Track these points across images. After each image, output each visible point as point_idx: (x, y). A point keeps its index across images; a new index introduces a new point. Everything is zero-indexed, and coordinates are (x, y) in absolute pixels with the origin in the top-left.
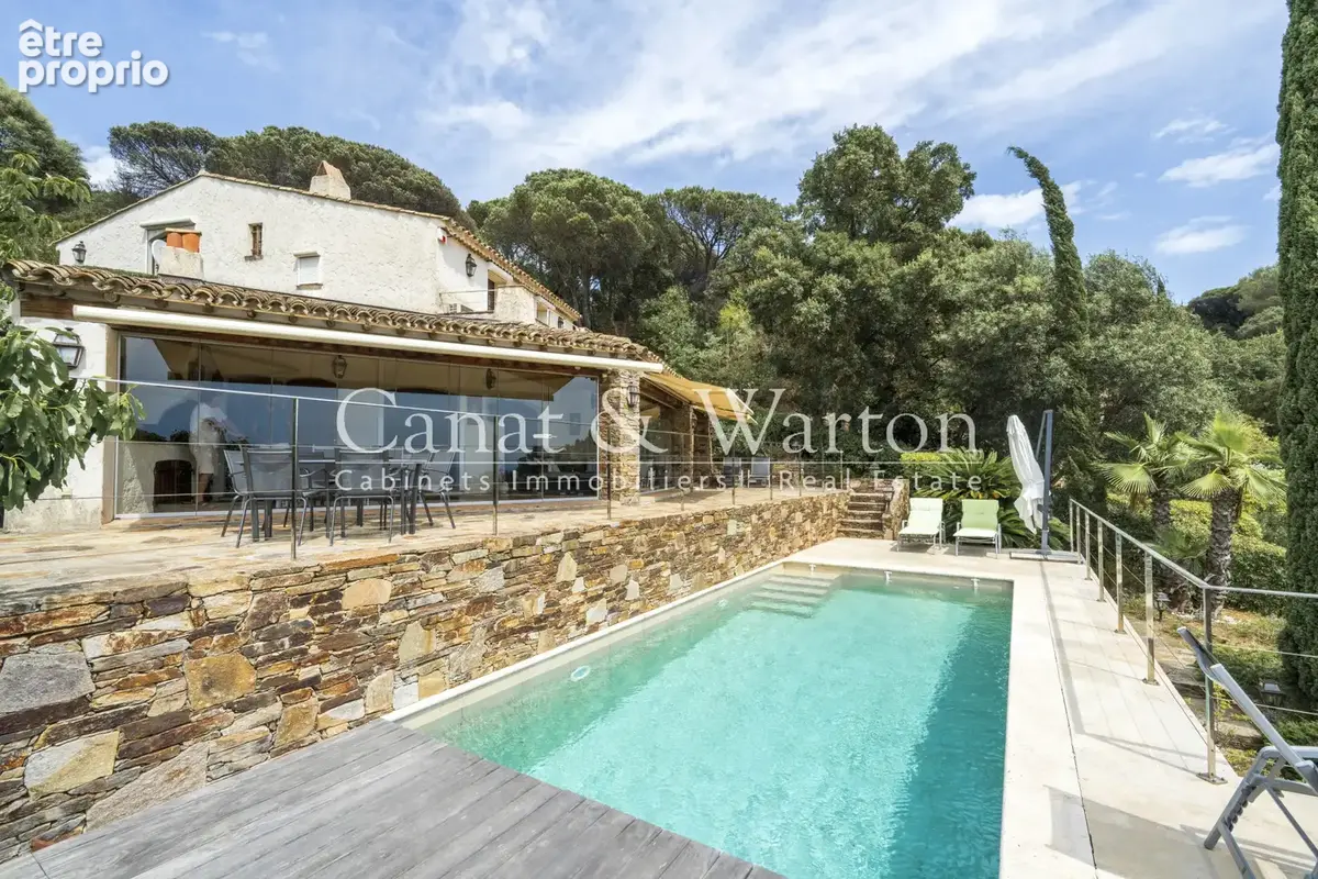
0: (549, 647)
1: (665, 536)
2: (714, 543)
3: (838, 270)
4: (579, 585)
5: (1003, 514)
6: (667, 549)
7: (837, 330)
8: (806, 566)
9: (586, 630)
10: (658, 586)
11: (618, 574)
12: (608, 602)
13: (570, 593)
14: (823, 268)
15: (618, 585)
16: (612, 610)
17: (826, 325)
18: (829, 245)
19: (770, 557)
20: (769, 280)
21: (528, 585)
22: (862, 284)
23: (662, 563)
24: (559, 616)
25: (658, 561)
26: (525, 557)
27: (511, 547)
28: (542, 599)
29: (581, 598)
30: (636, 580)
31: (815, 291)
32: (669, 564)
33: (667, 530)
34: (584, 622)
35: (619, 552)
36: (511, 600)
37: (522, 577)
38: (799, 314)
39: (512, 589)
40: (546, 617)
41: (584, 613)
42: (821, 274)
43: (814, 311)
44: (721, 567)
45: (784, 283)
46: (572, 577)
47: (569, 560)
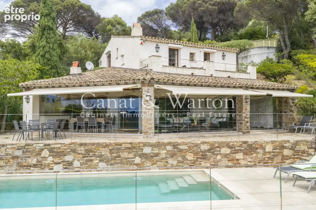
0: (38, 172)
4: (50, 159)
6: (96, 153)
10: (91, 165)
11: (68, 158)
12: (64, 165)
13: (47, 160)
15: (68, 161)
16: (65, 168)
21: (30, 156)
23: (94, 158)
24: (42, 166)
25: (91, 157)
26: (29, 149)
27: (24, 146)
28: (36, 160)
29: (51, 162)
30: (78, 161)
33: (97, 147)
34: (52, 169)
35: (69, 152)
36: (25, 158)
40: (37, 165)
41: (53, 166)
46: (47, 156)
47: (46, 151)
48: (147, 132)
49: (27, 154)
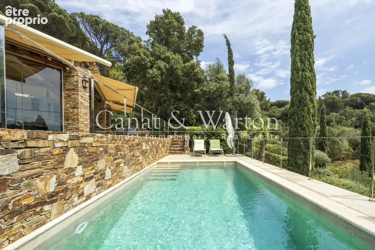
0: (60, 214)
1: (122, 146)
2: (139, 152)
3: (164, 60)
4: (79, 171)
5: (221, 144)
6: (122, 153)
7: (163, 83)
8: (167, 163)
9: (84, 199)
10: (119, 171)
11: (101, 164)
12: (96, 181)
13: (74, 175)
14: (159, 58)
15: (101, 171)
16: (98, 186)
17: (159, 79)
18: (160, 50)
19: (154, 160)
20: (137, 57)
21: (42, 170)
22: (172, 67)
23: (120, 160)
24: (67, 192)
25: (119, 158)
26: (39, 148)
27: (26, 138)
28: (54, 180)
29: (81, 179)
30: (110, 168)
31: (155, 66)
32: (123, 161)
33: (122, 143)
34: (82, 194)
35: (101, 152)
36: (26, 182)
37: (36, 164)
38: (149, 73)
39: (26, 173)
40: (57, 193)
41: (83, 188)
42: (158, 60)
43: (155, 73)
44: (141, 163)
45: (143, 60)
46: (75, 165)
47: (72, 153)
48: (84, 130)
49: (34, 166)
